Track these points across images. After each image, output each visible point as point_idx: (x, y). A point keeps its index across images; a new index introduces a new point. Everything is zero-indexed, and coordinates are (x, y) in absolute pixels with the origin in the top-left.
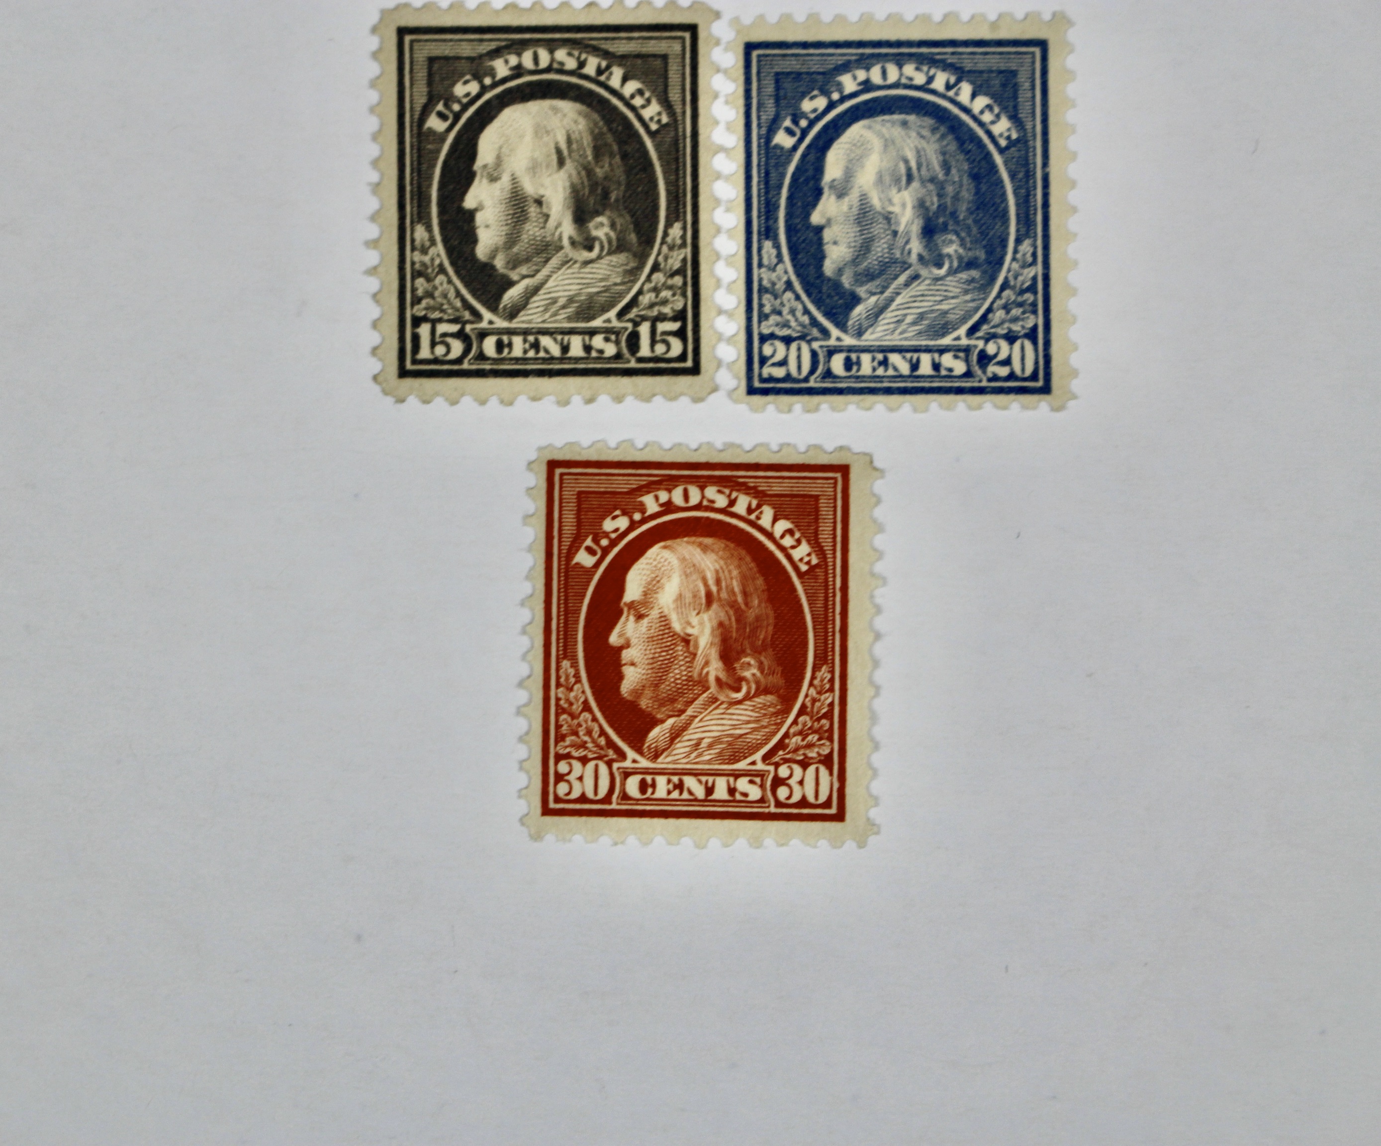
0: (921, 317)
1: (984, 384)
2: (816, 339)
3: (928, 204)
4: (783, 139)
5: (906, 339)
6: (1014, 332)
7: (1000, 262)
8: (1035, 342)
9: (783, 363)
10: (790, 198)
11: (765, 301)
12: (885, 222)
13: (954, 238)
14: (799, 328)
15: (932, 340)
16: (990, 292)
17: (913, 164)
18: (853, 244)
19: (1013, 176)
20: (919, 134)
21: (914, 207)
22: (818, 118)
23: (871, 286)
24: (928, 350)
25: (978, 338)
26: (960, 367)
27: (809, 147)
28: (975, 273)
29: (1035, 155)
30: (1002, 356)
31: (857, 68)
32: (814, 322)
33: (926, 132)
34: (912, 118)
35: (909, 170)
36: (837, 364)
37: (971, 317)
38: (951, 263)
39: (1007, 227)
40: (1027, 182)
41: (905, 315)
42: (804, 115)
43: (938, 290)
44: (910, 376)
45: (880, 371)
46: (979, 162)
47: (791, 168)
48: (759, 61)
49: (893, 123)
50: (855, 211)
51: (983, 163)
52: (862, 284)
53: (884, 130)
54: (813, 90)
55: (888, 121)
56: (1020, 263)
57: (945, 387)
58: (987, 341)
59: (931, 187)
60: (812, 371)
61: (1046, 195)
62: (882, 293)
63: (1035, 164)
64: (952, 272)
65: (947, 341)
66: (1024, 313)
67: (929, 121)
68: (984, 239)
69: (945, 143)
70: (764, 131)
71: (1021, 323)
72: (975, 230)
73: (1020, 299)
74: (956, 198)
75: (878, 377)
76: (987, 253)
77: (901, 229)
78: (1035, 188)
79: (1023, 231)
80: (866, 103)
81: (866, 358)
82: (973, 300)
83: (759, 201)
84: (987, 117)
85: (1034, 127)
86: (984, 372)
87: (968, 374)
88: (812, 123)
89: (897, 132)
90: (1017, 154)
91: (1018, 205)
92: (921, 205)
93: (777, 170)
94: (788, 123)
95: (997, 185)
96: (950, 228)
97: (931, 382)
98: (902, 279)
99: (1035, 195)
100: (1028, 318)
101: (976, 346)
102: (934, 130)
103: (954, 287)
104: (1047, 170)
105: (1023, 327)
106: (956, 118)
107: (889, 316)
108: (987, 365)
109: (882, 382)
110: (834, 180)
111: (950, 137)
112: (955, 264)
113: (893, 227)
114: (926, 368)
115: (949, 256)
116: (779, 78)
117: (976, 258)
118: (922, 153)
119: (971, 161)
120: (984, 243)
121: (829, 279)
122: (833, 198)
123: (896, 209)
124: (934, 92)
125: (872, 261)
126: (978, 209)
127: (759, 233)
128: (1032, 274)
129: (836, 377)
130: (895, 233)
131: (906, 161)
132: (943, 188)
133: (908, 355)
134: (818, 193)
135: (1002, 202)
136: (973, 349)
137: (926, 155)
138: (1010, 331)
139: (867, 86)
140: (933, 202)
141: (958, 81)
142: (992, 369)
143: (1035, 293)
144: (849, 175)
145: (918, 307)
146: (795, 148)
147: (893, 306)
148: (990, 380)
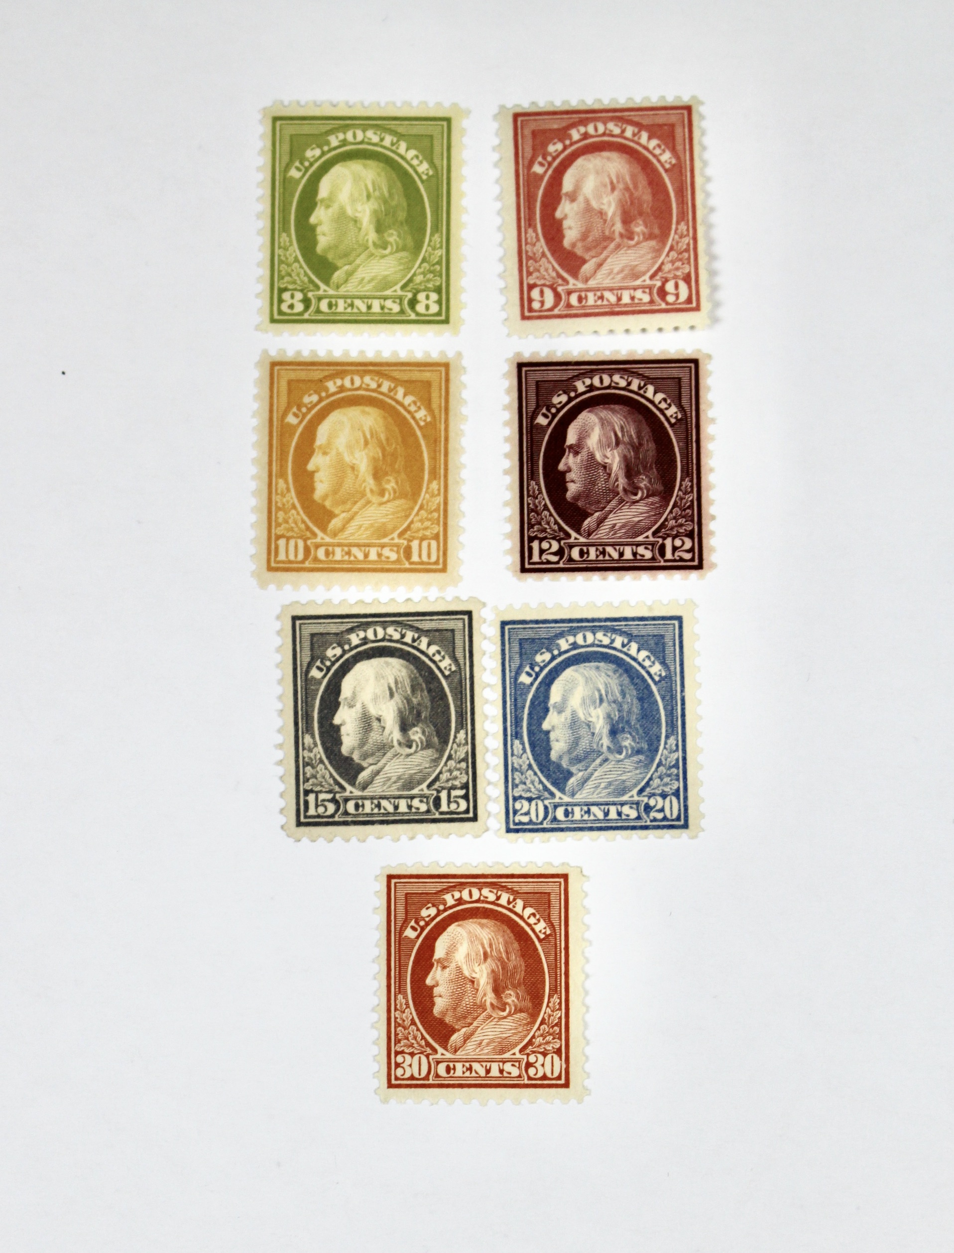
0: (610, 784)
1: (648, 823)
2: (547, 799)
3: (612, 716)
4: (524, 679)
5: (601, 797)
6: (665, 792)
7: (657, 750)
8: (678, 798)
9: (528, 813)
10: (530, 714)
11: (515, 776)
12: (587, 727)
13: (629, 736)
14: (536, 792)
15: (616, 797)
16: (651, 768)
17: (603, 692)
18: (568, 741)
19: (663, 698)
20: (606, 674)
21: (604, 718)
22: (545, 666)
23: (580, 766)
24: (614, 804)
25: (644, 796)
26: (633, 814)
27: (540, 683)
28: (642, 757)
29: (676, 685)
30: (659, 807)
31: (569, 635)
32: (546, 789)
33: (610, 673)
34: (602, 664)
35: (601, 695)
36: (560, 813)
37: (639, 783)
38: (627, 750)
39: (660, 729)
40: (672, 702)
41: (600, 783)
42: (537, 664)
43: (619, 768)
44: (603, 820)
45: (586, 817)
46: (643, 690)
47: (530, 696)
48: (509, 632)
49: (591, 668)
50: (569, 721)
51: (645, 691)
52: (574, 764)
53: (585, 672)
54: (542, 649)
55: (588, 667)
56: (669, 750)
57: (625, 826)
58: (649, 797)
59: (614, 705)
60: (545, 818)
61: (683, 709)
62: (586, 770)
63: (676, 691)
64: (628, 756)
65: (625, 798)
66: (671, 780)
67: (613, 666)
68: (646, 737)
69: (622, 679)
70: (513, 674)
71: (669, 787)
72: (641, 731)
73: (668, 772)
74: (629, 712)
75: (584, 820)
76: (648, 745)
77: (597, 731)
78: (677, 705)
79: (670, 731)
80: (574, 656)
81: (577, 809)
82: (641, 773)
83: (511, 716)
84: (647, 663)
85: (675, 668)
86: (648, 816)
87: (639, 818)
88: (542, 669)
89: (593, 673)
90: (665, 685)
91: (666, 715)
92: (609, 716)
93: (521, 697)
94: (527, 669)
95: (654, 704)
96: (626, 730)
97: (616, 823)
98: (598, 761)
99: (677, 709)
100: (674, 783)
101: (643, 801)
102: (615, 672)
103: (629, 765)
104: (683, 694)
105: (671, 789)
106: (628, 663)
107: (590, 784)
108: (649, 812)
109: (587, 823)
110: (556, 703)
111: (625, 675)
112: (630, 752)
113: (592, 731)
114: (613, 815)
115: (626, 747)
116: (521, 642)
117: (642, 748)
118: (608, 686)
119: (637, 690)
120: (647, 739)
121: (554, 762)
122: (555, 713)
123: (594, 719)
124: (615, 649)
125: (579, 751)
126: (643, 718)
127: (512, 735)
128: (676, 757)
129: (559, 821)
130: (593, 734)
131: (599, 691)
132: (621, 706)
133: (602, 807)
134: (547, 710)
135: (657, 714)
136: (641, 802)
137: (610, 687)
138: (663, 791)
139: (575, 646)
140: (616, 716)
141: (630, 641)
142: (653, 814)
143: (678, 768)
144: (565, 700)
145: (608, 778)
146: (532, 684)
147: (593, 778)
148: (651, 821)
